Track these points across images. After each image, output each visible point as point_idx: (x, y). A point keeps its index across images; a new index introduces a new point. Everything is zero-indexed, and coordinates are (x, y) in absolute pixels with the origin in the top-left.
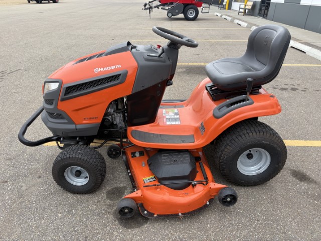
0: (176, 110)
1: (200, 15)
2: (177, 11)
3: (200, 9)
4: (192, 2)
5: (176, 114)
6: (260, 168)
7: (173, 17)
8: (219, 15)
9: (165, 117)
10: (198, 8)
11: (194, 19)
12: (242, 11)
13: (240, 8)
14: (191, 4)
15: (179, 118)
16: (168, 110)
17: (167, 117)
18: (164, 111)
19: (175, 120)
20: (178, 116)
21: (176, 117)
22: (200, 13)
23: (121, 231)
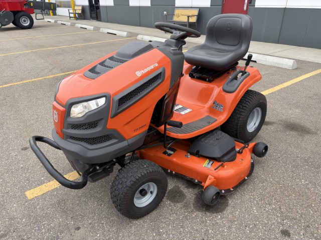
1: (36, 22)
2: (6, 20)
3: (33, 16)
4: (22, 9)
6: (255, 124)
7: (3, 27)
8: (52, 21)
10: (31, 15)
11: (30, 26)
12: (72, 15)
13: (70, 13)
14: (21, 11)
22: (35, 21)
23: (219, 217)
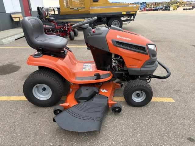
0: (84, 70)
5: (84, 68)
9: (91, 67)
15: (83, 66)
16: (89, 71)
17: (90, 67)
18: (91, 70)
19: (85, 66)
20: (84, 67)
21: (85, 67)
